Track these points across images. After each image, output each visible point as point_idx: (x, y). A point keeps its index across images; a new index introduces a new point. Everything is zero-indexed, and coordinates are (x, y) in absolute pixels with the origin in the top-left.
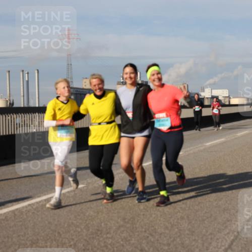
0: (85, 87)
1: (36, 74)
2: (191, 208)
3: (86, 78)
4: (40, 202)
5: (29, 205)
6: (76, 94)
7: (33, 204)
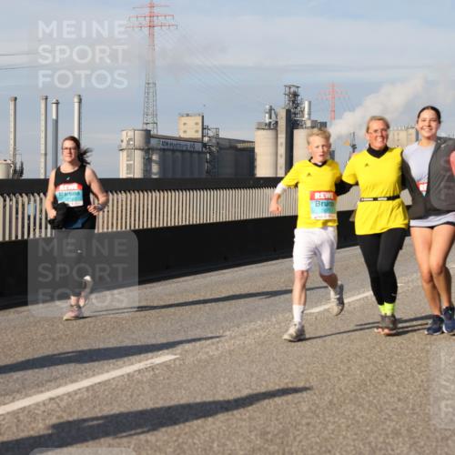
0: (183, 135)
1: (76, 105)
2: (418, 410)
3: (188, 115)
4: (76, 392)
5: (51, 399)
6: (164, 150)
7: (60, 398)
